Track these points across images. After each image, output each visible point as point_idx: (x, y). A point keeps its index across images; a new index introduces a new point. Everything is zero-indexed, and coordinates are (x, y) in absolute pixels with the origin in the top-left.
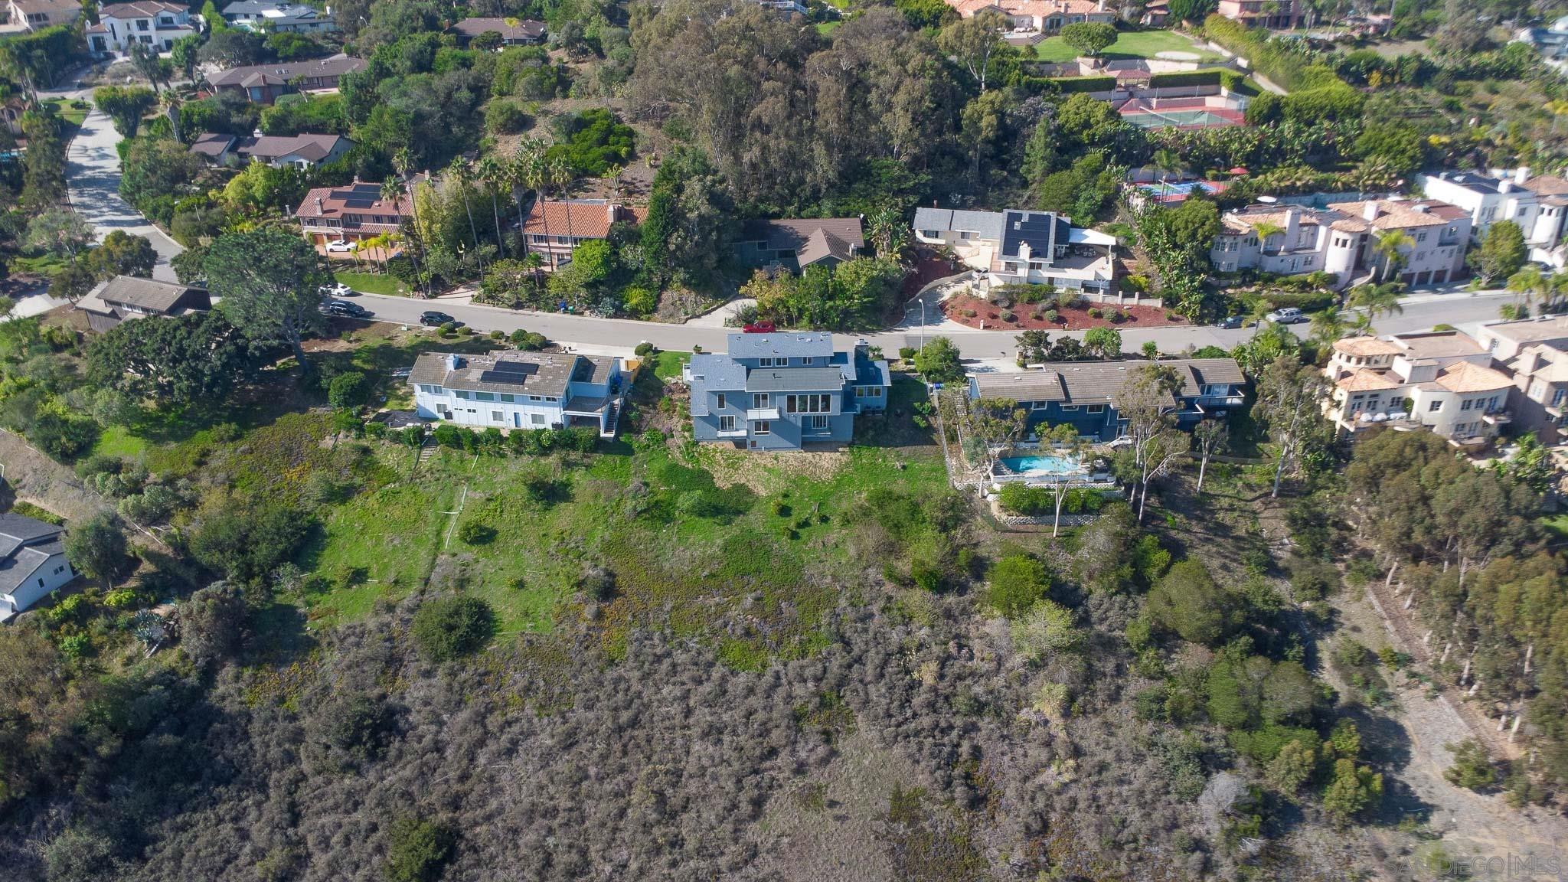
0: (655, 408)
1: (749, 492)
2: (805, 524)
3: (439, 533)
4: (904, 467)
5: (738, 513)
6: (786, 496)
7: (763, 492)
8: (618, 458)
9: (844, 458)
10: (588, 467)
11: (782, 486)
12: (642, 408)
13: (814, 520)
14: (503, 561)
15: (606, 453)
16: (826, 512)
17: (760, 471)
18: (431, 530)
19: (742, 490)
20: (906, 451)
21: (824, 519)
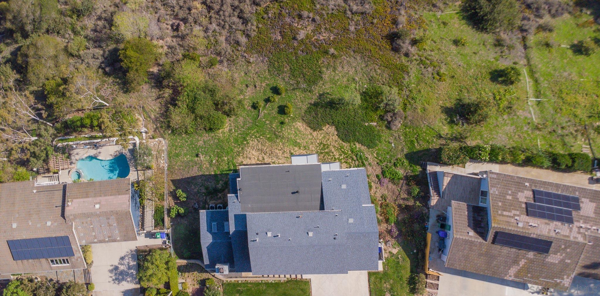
0: (399, 206)
1: (309, 124)
2: (267, 100)
3: (536, 81)
4: (197, 155)
5: (316, 105)
6: (282, 123)
7: (300, 125)
8: (418, 147)
9: (240, 159)
10: (440, 137)
11: (286, 132)
12: (411, 203)
13: (262, 104)
14: (476, 59)
15: (428, 150)
16: (254, 112)
17: (303, 142)
18: (544, 84)
19: (315, 126)
20: (194, 172)
21: (255, 106)
